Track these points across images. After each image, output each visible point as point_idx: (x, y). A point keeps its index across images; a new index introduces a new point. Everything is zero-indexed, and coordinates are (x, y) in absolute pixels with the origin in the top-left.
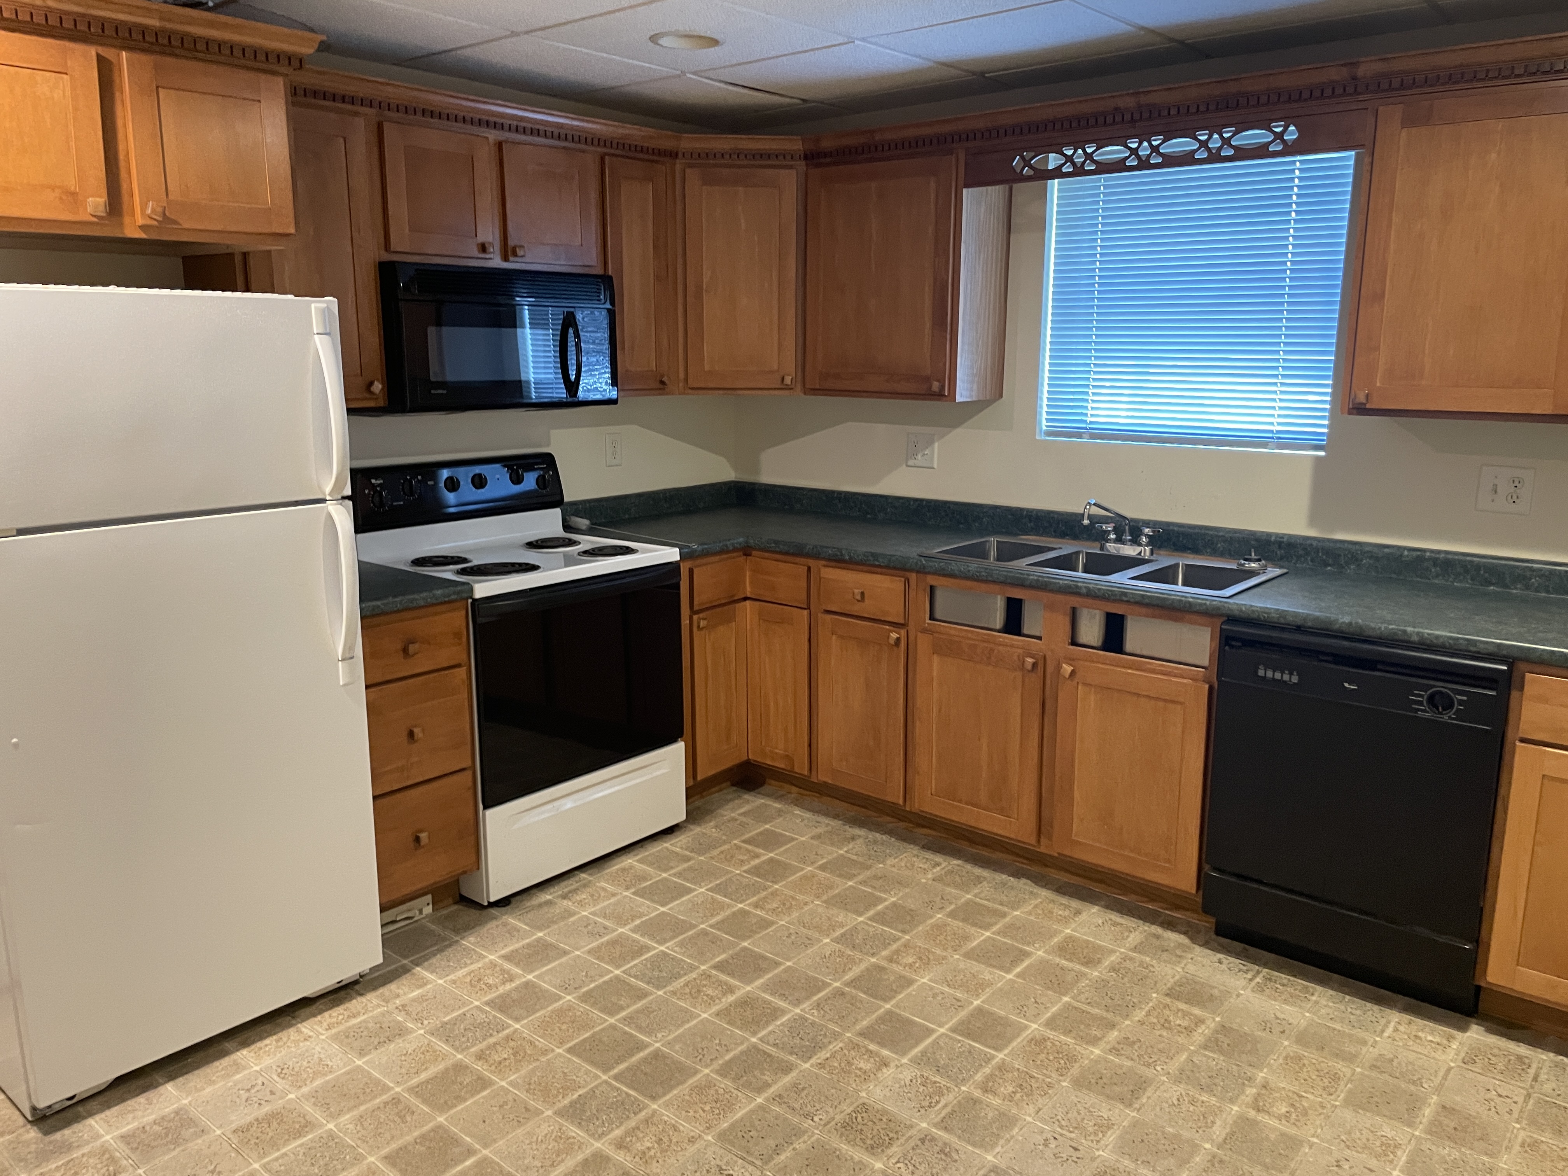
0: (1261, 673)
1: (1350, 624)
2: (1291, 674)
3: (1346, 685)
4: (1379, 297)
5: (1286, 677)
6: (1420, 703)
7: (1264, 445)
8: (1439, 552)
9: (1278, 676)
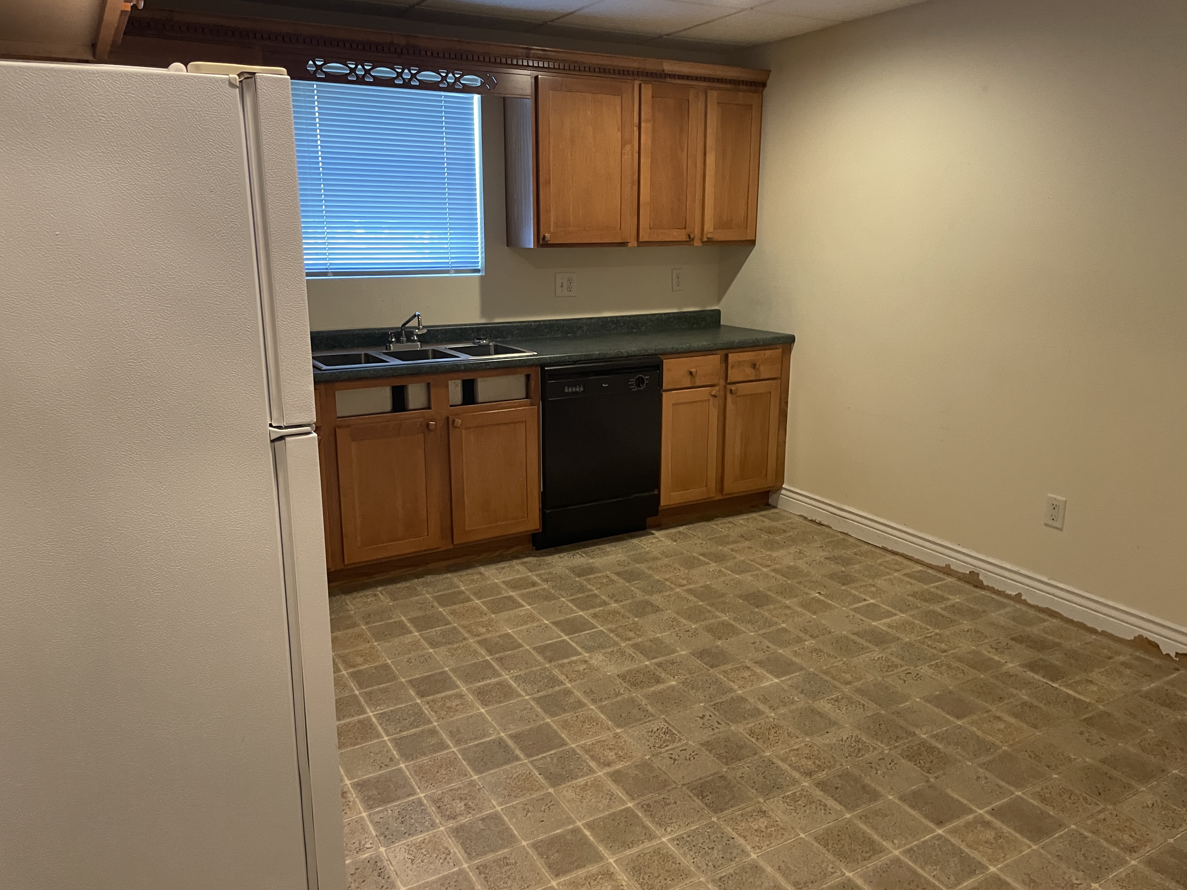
0: (566, 390)
1: (600, 354)
2: (580, 387)
3: (604, 385)
4: (548, 182)
5: (578, 390)
6: (632, 385)
7: (447, 272)
8: (545, 321)
9: (574, 390)
